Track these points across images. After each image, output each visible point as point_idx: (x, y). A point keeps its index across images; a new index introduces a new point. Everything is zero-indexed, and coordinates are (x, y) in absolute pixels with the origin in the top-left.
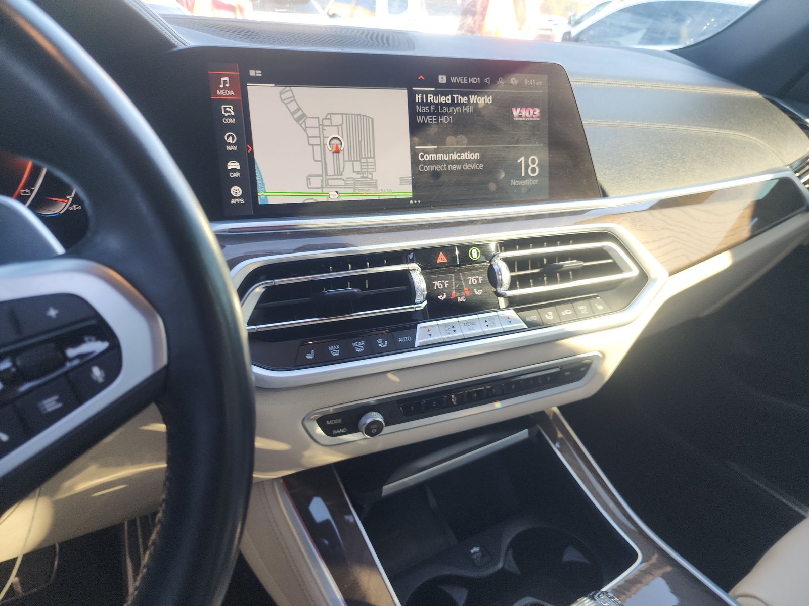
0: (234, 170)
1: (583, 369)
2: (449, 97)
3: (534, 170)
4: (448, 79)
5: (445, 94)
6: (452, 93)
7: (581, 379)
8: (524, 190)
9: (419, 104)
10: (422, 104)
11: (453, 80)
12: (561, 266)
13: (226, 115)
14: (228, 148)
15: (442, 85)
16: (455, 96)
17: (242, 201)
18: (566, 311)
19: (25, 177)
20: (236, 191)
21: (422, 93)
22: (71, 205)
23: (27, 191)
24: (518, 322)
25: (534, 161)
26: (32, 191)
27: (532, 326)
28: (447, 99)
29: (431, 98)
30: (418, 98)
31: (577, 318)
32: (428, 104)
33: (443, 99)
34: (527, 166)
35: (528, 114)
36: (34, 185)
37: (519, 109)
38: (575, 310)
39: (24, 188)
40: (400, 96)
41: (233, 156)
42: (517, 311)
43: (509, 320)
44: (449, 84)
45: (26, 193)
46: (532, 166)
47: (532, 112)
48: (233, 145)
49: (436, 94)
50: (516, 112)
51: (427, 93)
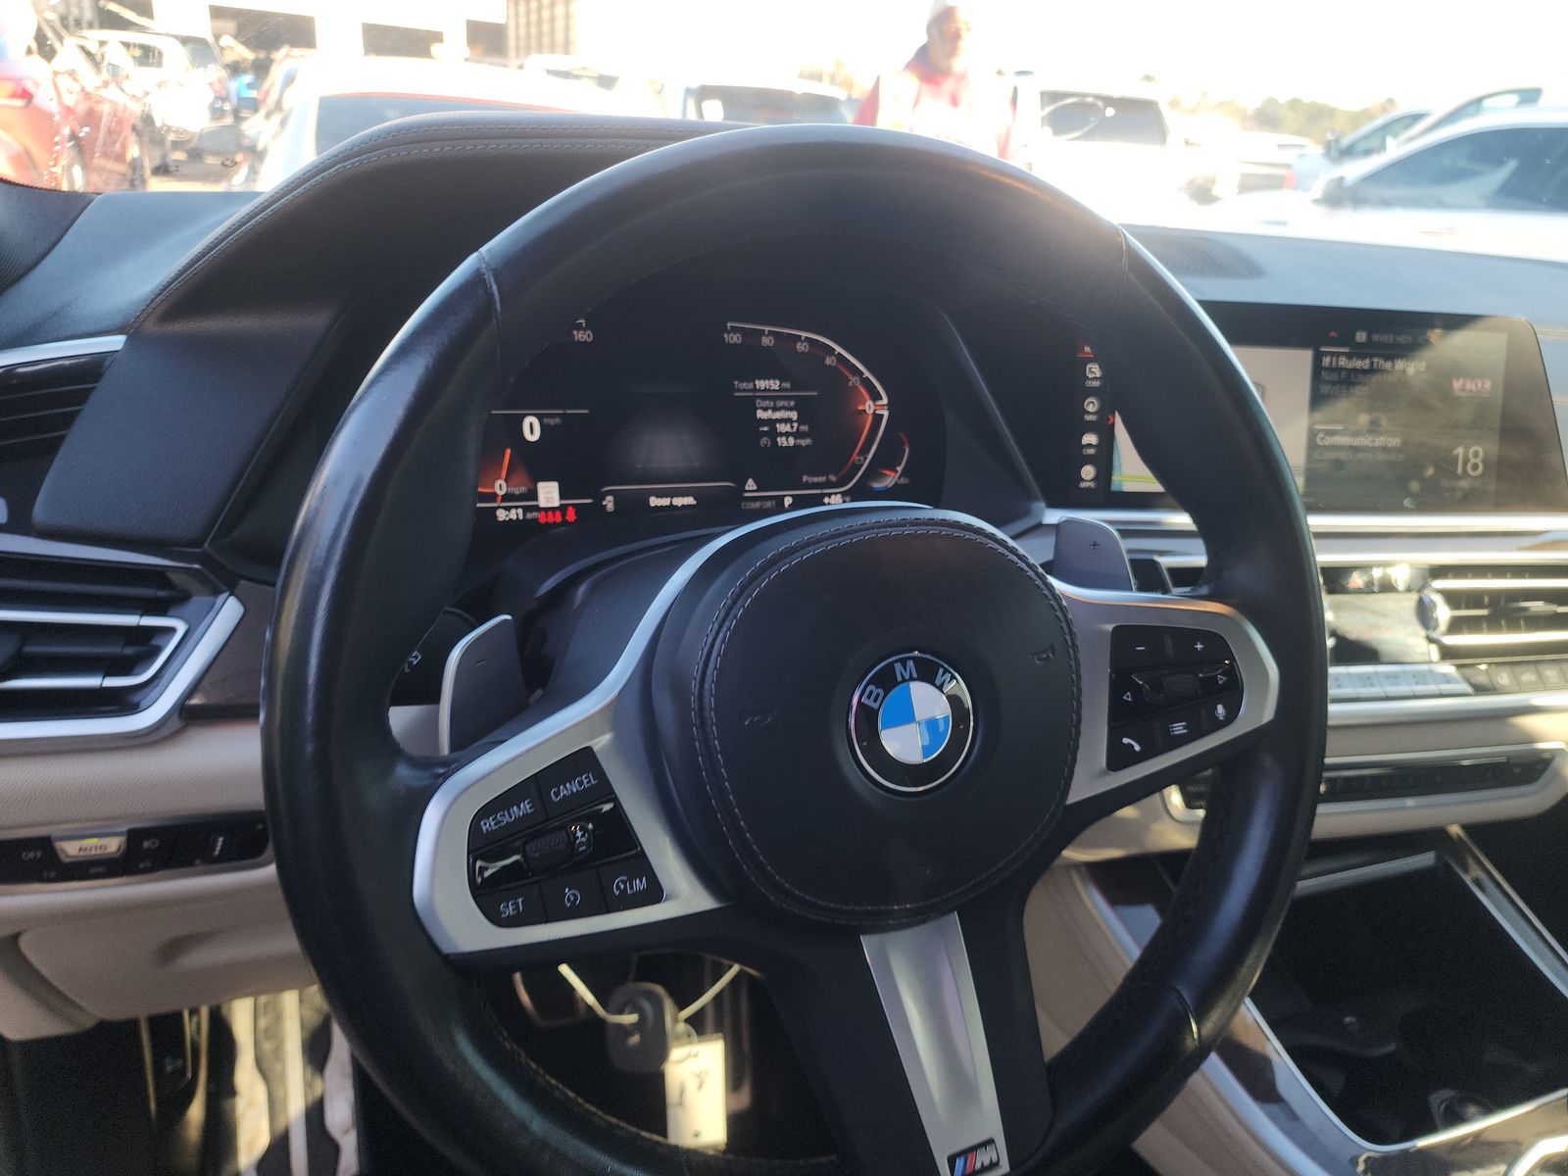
0: (1089, 446)
1: (1539, 767)
2: (1367, 361)
3: (1475, 467)
4: (1369, 337)
5: (1362, 357)
6: (1372, 356)
7: (1534, 782)
8: (1458, 494)
9: (1326, 369)
10: (1330, 369)
11: (1376, 338)
12: (1526, 609)
13: (1090, 376)
14: (1088, 418)
15: (1360, 345)
16: (1375, 360)
17: (1092, 485)
18: (1528, 676)
19: (860, 444)
20: (1088, 472)
21: (1332, 354)
22: (899, 478)
23: (862, 458)
24: (1456, 682)
25: (1476, 455)
26: (866, 458)
27: (1480, 690)
28: (1364, 364)
29: (1343, 362)
30: (1326, 361)
31: (1543, 686)
32: (1339, 370)
33: (1358, 364)
34: (1466, 461)
35: (1473, 388)
36: (868, 452)
37: (1461, 381)
38: (1540, 676)
39: (859, 454)
40: (1303, 358)
41: (1091, 427)
42: (1459, 667)
43: (1446, 678)
44: (1369, 344)
45: (859, 460)
46: (1473, 460)
47: (1480, 384)
48: (1093, 413)
49: (1349, 356)
50: (1457, 385)
51: (1338, 355)
